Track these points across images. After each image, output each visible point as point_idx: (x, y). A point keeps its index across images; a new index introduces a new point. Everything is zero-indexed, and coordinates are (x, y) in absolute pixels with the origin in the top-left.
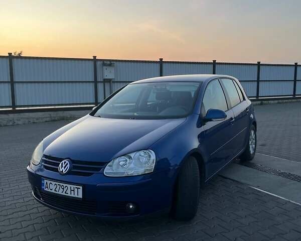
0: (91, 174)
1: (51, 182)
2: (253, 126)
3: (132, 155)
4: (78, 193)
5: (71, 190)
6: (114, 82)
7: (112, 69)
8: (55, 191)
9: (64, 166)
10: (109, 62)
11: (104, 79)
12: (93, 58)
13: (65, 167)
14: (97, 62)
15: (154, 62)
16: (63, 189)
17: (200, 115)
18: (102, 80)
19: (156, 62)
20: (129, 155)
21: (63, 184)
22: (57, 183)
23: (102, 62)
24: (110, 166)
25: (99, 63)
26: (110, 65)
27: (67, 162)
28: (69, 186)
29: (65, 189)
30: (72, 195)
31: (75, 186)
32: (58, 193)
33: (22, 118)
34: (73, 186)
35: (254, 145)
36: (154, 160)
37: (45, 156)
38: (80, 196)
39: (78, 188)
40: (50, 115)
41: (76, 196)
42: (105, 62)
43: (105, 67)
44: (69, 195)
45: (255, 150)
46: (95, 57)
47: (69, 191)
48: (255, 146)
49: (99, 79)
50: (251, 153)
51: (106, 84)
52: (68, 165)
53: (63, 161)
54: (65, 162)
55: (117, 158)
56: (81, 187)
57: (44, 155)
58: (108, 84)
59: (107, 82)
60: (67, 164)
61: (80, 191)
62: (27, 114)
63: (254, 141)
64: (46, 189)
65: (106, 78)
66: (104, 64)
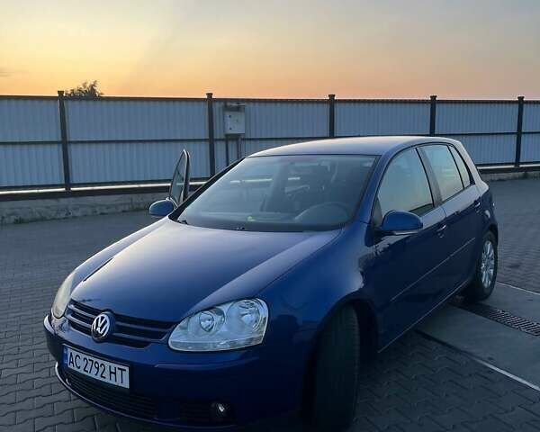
0: (147, 344)
1: (79, 354)
2: (489, 233)
3: (225, 308)
4: (122, 379)
5: (111, 373)
6: (244, 139)
7: (240, 117)
8: (85, 370)
9: (100, 325)
10: (235, 105)
11: (227, 135)
12: (206, 97)
13: (101, 328)
14: (213, 104)
15: (318, 102)
16: (98, 368)
17: (371, 224)
18: (223, 137)
19: (323, 102)
20: (220, 307)
21: (97, 360)
22: (88, 358)
23: (222, 104)
24: (182, 328)
25: (217, 106)
26: (238, 109)
27: (106, 317)
28: (107, 364)
29: (101, 369)
30: (113, 382)
31: (118, 366)
32: (89, 375)
33: (82, 206)
34: (113, 365)
35: (492, 271)
36: (265, 319)
37: (73, 302)
38: (126, 385)
39: (122, 370)
40: (132, 199)
41: (118, 383)
42: (229, 104)
43: (227, 114)
44: (107, 380)
45: (493, 279)
46: (210, 95)
47: (106, 374)
48: (495, 272)
49: (218, 135)
50: (486, 285)
51: (230, 143)
52: (108, 325)
53: (100, 316)
54: (102, 318)
55: (196, 313)
56: (127, 369)
57: (72, 300)
58: (235, 143)
59: (233, 140)
60: (106, 322)
61: (126, 374)
62: (90, 198)
63: (493, 263)
64: (71, 366)
65: (229, 132)
66: (226, 108)
